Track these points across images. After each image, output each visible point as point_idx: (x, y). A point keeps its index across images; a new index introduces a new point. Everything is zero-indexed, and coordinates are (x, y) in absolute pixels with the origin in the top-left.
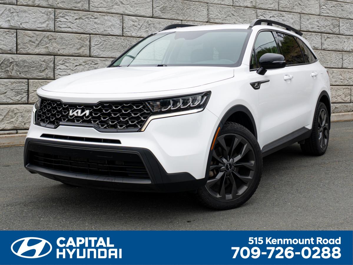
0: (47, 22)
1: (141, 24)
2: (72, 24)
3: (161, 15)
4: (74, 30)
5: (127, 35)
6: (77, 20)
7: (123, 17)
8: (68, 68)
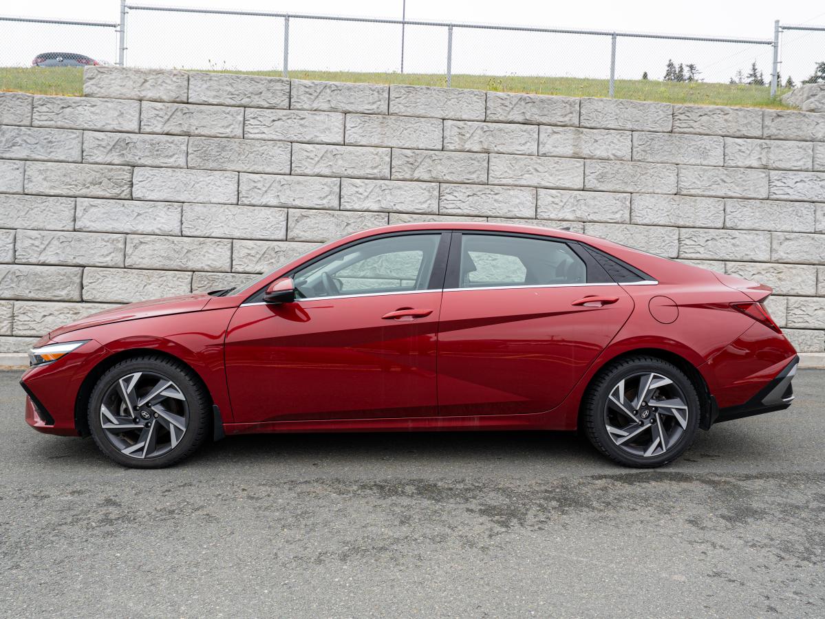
0: (429, 202)
1: (564, 201)
2: (463, 204)
3: (598, 186)
4: (466, 212)
5: (542, 217)
6: (470, 197)
7: (537, 191)
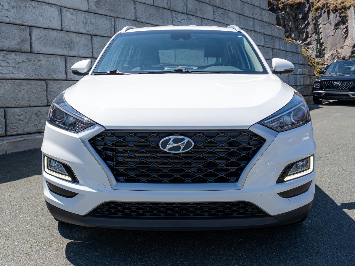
2: (9, 13)
3: (96, 10)
4: (12, 20)
5: (66, 29)
7: (60, 8)
8: (10, 65)
